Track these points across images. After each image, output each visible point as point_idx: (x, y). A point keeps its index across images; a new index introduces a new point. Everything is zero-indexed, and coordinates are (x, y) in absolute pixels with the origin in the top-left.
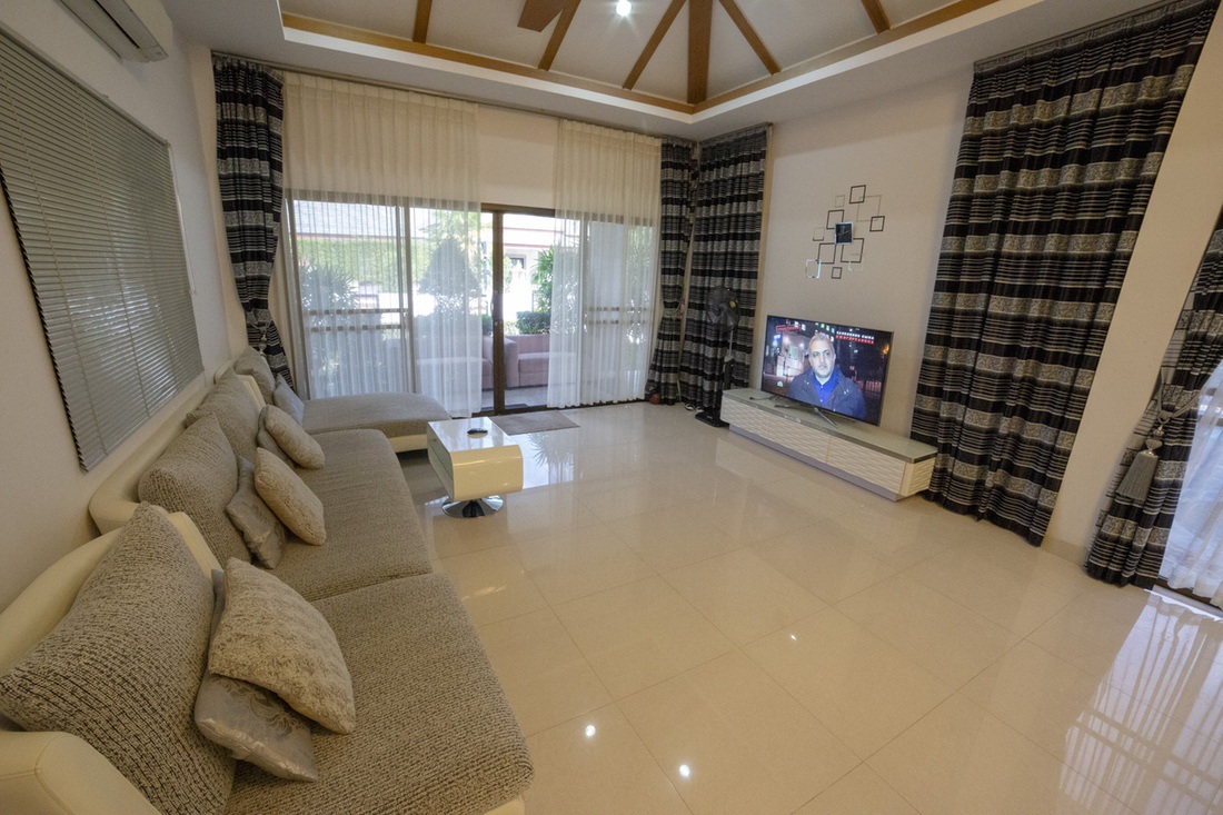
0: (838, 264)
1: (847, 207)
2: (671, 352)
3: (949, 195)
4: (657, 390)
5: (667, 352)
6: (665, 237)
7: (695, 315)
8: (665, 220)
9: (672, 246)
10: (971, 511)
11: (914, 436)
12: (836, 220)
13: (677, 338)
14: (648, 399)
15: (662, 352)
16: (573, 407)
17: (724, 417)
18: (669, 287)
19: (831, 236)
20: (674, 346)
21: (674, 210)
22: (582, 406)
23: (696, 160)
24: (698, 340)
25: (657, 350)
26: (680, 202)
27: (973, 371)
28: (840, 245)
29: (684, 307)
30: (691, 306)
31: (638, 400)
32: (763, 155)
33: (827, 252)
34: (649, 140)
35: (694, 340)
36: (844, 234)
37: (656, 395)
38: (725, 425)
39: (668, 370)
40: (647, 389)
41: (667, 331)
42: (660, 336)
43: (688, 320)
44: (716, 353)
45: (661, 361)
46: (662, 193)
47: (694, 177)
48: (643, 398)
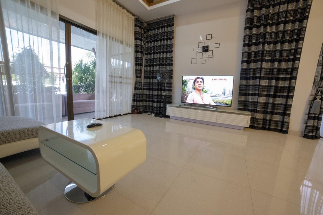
0: (204, 58)
1: (205, 41)
2: (140, 94)
3: (243, 35)
4: (136, 109)
5: (139, 94)
6: (136, 52)
7: (148, 81)
8: (136, 46)
9: (139, 55)
10: (263, 128)
11: (239, 109)
12: (201, 45)
13: (141, 89)
14: (133, 112)
15: (137, 94)
16: (106, 118)
17: (167, 114)
18: (138, 70)
19: (201, 50)
20: (141, 92)
21: (139, 42)
22: (110, 117)
23: (145, 27)
24: (149, 90)
25: (135, 94)
26: (141, 40)
27: (259, 85)
28: (204, 53)
29: (143, 78)
30: (145, 78)
31: (129, 113)
32: (173, 25)
33: (199, 56)
34: (131, 16)
35: (147, 89)
36: (206, 49)
37: (136, 110)
38: (169, 117)
39: (139, 101)
40: (132, 109)
41: (137, 86)
42: (135, 88)
43: (144, 83)
44: (158, 93)
45: (137, 98)
46: (135, 36)
47: (145, 32)
48: (131, 112)
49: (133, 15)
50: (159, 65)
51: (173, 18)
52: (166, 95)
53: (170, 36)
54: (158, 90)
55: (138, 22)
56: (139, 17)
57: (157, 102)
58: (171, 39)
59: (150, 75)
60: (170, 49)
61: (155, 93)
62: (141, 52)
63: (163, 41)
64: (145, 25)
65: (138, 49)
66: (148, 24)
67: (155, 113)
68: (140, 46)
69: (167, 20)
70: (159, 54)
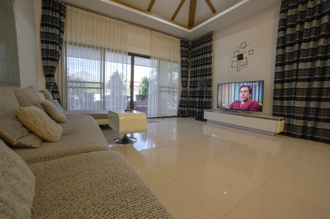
0: (239, 66)
1: (240, 50)
3: (277, 38)
4: (181, 113)
5: (184, 101)
6: (182, 66)
8: (182, 61)
9: (184, 69)
12: (237, 54)
13: (187, 97)
15: (182, 101)
16: (156, 118)
17: (205, 118)
18: (184, 81)
19: (236, 59)
20: (186, 99)
21: (184, 59)
22: (158, 117)
23: (190, 45)
24: (193, 97)
26: (186, 57)
27: (296, 88)
28: (239, 61)
30: (190, 87)
33: (235, 64)
34: (177, 39)
36: (240, 57)
39: (184, 106)
40: (178, 113)
41: (183, 94)
43: (190, 91)
45: (182, 104)
47: (190, 50)
48: (177, 115)
49: (179, 38)
50: (201, 76)
51: (211, 34)
52: (205, 101)
53: (209, 50)
54: (200, 97)
55: (184, 43)
56: (184, 39)
57: (199, 108)
58: (210, 52)
59: (194, 85)
60: (209, 61)
61: (198, 100)
62: (186, 66)
63: (203, 55)
64: (190, 43)
65: (184, 64)
66: (192, 42)
67: (197, 117)
68: (185, 61)
69: (207, 36)
70: (200, 66)
